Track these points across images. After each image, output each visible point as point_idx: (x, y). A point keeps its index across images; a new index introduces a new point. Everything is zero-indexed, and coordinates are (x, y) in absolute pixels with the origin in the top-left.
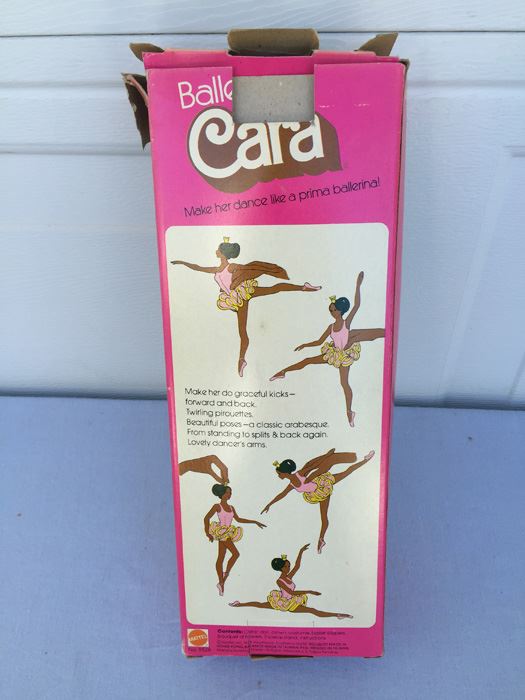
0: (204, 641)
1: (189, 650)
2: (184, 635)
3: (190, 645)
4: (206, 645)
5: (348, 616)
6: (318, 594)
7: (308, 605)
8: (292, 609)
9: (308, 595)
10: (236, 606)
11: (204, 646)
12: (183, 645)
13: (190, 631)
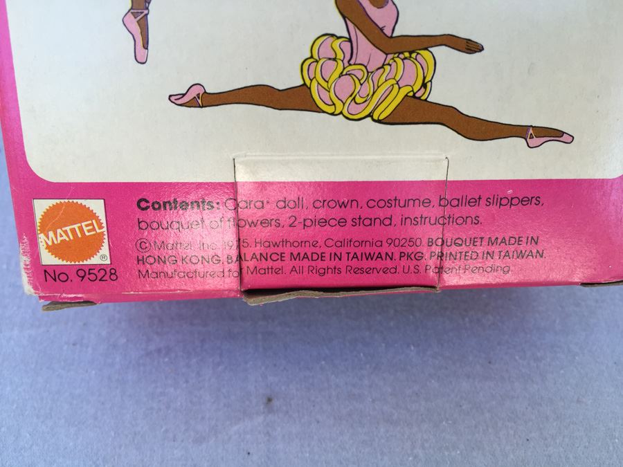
0: (92, 245)
1: (47, 278)
2: (26, 227)
3: (48, 259)
4: (102, 257)
5: (555, 134)
6: (471, 47)
7: (438, 95)
8: (385, 111)
9: (441, 52)
10: (192, 104)
11: (95, 260)
12: (25, 260)
13: (41, 206)
